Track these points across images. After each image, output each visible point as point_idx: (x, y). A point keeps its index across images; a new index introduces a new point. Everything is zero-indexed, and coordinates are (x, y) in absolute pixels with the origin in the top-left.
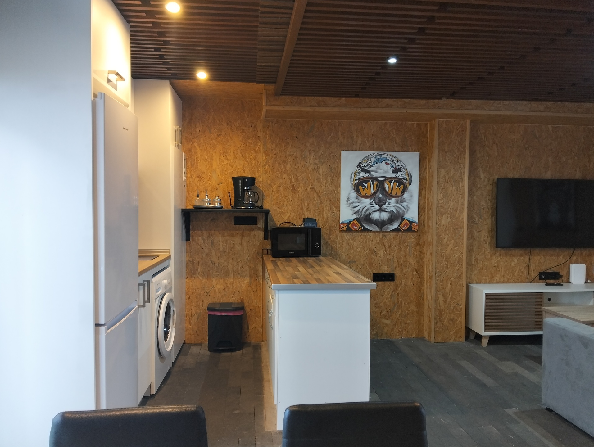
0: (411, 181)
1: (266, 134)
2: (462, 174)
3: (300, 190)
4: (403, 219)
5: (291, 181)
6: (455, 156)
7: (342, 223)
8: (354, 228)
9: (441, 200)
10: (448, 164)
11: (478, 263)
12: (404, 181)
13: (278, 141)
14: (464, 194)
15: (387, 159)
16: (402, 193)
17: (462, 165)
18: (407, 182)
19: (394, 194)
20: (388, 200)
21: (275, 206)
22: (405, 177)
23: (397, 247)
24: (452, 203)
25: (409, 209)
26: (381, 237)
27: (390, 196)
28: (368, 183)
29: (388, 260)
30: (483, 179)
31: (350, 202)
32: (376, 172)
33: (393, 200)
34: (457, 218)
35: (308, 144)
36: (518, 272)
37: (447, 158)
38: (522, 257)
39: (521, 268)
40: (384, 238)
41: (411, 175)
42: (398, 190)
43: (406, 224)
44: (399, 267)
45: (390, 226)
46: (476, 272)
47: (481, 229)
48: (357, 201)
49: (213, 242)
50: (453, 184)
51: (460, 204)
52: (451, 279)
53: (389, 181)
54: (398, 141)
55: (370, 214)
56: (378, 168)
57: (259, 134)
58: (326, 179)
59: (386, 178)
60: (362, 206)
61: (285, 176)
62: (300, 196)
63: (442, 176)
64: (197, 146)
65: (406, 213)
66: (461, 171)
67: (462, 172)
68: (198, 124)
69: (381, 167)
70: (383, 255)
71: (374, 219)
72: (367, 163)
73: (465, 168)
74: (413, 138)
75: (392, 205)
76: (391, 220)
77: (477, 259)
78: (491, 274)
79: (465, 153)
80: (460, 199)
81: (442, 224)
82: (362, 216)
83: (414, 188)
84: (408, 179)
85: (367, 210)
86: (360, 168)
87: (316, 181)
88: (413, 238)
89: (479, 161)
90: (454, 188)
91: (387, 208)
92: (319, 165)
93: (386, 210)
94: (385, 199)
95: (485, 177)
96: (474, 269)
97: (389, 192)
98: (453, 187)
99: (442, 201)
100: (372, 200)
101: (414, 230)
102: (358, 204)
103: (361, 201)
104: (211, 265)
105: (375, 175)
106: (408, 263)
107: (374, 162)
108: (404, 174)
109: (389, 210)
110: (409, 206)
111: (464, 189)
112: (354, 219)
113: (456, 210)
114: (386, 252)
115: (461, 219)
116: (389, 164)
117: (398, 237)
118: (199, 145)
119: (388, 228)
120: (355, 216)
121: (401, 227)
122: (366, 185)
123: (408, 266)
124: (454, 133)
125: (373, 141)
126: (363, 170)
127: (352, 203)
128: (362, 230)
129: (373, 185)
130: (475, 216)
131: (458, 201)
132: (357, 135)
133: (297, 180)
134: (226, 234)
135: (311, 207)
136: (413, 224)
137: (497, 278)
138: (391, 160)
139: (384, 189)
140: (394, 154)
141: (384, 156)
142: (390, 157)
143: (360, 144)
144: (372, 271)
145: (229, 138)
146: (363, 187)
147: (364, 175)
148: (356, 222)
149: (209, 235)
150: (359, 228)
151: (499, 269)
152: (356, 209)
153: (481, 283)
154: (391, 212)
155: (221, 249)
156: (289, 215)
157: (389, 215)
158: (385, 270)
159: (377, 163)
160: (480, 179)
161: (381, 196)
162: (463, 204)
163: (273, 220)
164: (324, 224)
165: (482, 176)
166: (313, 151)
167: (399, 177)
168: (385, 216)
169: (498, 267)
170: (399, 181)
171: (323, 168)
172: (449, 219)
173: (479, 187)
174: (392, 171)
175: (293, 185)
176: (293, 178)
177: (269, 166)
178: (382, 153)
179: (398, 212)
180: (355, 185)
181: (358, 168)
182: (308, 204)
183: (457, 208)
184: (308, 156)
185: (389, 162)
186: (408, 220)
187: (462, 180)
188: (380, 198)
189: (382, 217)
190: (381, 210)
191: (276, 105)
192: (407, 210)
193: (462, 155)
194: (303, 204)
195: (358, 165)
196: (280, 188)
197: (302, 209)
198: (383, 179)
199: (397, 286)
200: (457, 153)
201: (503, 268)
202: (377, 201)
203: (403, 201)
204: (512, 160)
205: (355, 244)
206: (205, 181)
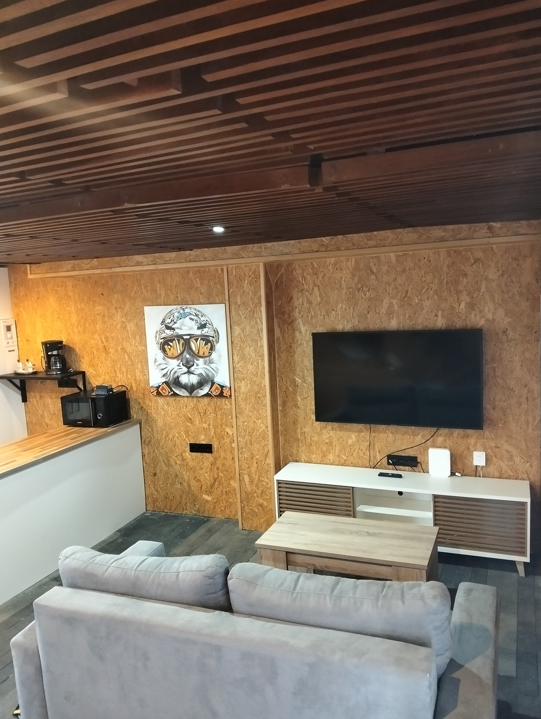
0: (219, 338)
1: (75, 293)
2: (259, 331)
3: (112, 351)
4: (213, 383)
5: (102, 341)
6: (249, 309)
7: (152, 387)
8: (164, 393)
9: (238, 362)
10: (242, 319)
11: (305, 438)
12: (211, 338)
13: (86, 299)
14: (263, 355)
15: (190, 314)
16: (209, 353)
17: (258, 320)
18: (214, 340)
19: (201, 354)
20: (195, 361)
21: (90, 368)
22: (211, 333)
23: (213, 414)
24: (251, 367)
25: (218, 371)
26: (195, 403)
27: (197, 356)
28: (174, 342)
29: (204, 428)
30: (303, 333)
31: (157, 364)
32: (181, 329)
33: (201, 360)
34: (258, 385)
35: (114, 301)
36: (358, 452)
37: (240, 312)
38: (362, 433)
39: (362, 447)
40: (198, 404)
41: (217, 331)
42: (205, 349)
43: (217, 388)
44: (216, 437)
45: (200, 391)
46: (304, 448)
47: (306, 396)
48: (164, 362)
49: (44, 403)
50: (251, 344)
51: (260, 368)
52: (257, 457)
53: (195, 339)
54: (203, 291)
55: (178, 377)
56: (182, 324)
57: (70, 294)
58: (135, 338)
59: (191, 336)
60: (170, 368)
61: (96, 336)
62: (112, 357)
63: (236, 334)
64: (22, 310)
65: (215, 375)
66: (258, 328)
67: (260, 329)
68: (21, 288)
69: (185, 323)
70: (199, 424)
71: (183, 383)
72: (171, 319)
73: (262, 324)
74: (219, 287)
75: (200, 367)
76: (201, 384)
77: (305, 432)
78: (323, 452)
79: (261, 306)
80: (260, 361)
81: (241, 392)
82: (171, 379)
83: (222, 346)
84: (215, 336)
85: (175, 372)
86: (164, 325)
87: (125, 340)
88: (229, 404)
89: (297, 310)
90: (252, 348)
91: (195, 370)
92: (127, 323)
93: (195, 373)
94: (192, 359)
95: (307, 330)
96: (300, 444)
97: (196, 352)
98: (250, 347)
99: (240, 364)
100: (179, 361)
101: (226, 395)
102: (166, 366)
103: (168, 362)
104: (46, 427)
105: (180, 332)
106: (226, 433)
107: (178, 317)
108: (210, 330)
109: (197, 372)
110: (218, 368)
111: (263, 350)
112: (163, 383)
113: (256, 375)
114: (202, 419)
115: (263, 385)
116: (193, 320)
117: (212, 403)
118: (24, 309)
119: (198, 392)
120: (164, 380)
121: (211, 392)
122: (171, 344)
123: (225, 438)
124: (246, 281)
125: (177, 293)
126: (168, 328)
127: (160, 364)
128: (172, 395)
129: (179, 344)
130: (297, 379)
131: (258, 364)
132: (160, 287)
133: (107, 339)
134: (54, 397)
135: (124, 369)
136: (224, 388)
137: (331, 457)
138: (195, 315)
139: (191, 349)
140: (198, 307)
141: (187, 310)
142: (193, 312)
143: (164, 298)
144: (189, 440)
145: (46, 300)
146: (169, 347)
147: (169, 332)
148: (165, 386)
149: (41, 397)
150: (169, 392)
151: (332, 446)
152: (164, 372)
153: (310, 463)
154: (200, 375)
155: (51, 411)
156: (104, 377)
157: (198, 378)
158: (202, 440)
159: (181, 319)
160: (301, 332)
161: (188, 356)
162: (264, 368)
163: (90, 383)
164: (137, 387)
165: (303, 329)
166: (120, 308)
167: (205, 334)
168: (194, 379)
169: (330, 443)
170: (206, 339)
171: (131, 327)
172: (249, 385)
173: (300, 343)
174: (197, 326)
175: (105, 345)
176: (103, 338)
177: (81, 326)
178: (184, 307)
179: (208, 375)
180: (161, 344)
181: (162, 325)
182: (121, 366)
183: (257, 374)
184: (115, 314)
185: (193, 317)
186: (219, 384)
187: (261, 338)
188: (187, 358)
189: (191, 381)
190: (189, 372)
191: (38, 274)
192: (217, 372)
193: (258, 307)
194: (116, 366)
195: (162, 322)
196: (93, 349)
197: (115, 371)
198: (188, 337)
199: (216, 459)
200: (251, 306)
201: (337, 445)
202: (184, 362)
203: (211, 362)
204: (340, 306)
205: (169, 410)
206: (32, 344)
